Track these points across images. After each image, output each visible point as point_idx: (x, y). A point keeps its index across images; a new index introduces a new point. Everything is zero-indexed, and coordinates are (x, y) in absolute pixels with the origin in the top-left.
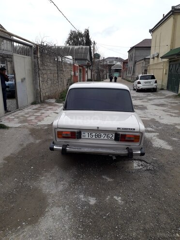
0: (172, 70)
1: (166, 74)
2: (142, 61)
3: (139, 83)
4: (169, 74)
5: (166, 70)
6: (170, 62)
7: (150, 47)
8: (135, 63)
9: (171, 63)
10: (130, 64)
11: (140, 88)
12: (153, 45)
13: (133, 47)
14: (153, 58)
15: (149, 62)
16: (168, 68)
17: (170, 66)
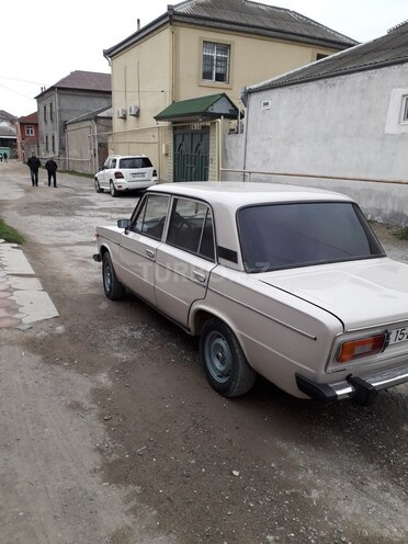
0: (183, 148)
1: (167, 155)
2: (89, 123)
3: (119, 175)
4: (175, 155)
5: (167, 147)
6: (175, 129)
7: (110, 93)
8: (64, 126)
9: (177, 131)
10: (48, 129)
11: (124, 187)
12: (116, 87)
13: (52, 88)
14: (124, 118)
15: (111, 127)
16: (170, 142)
17: (175, 139)
